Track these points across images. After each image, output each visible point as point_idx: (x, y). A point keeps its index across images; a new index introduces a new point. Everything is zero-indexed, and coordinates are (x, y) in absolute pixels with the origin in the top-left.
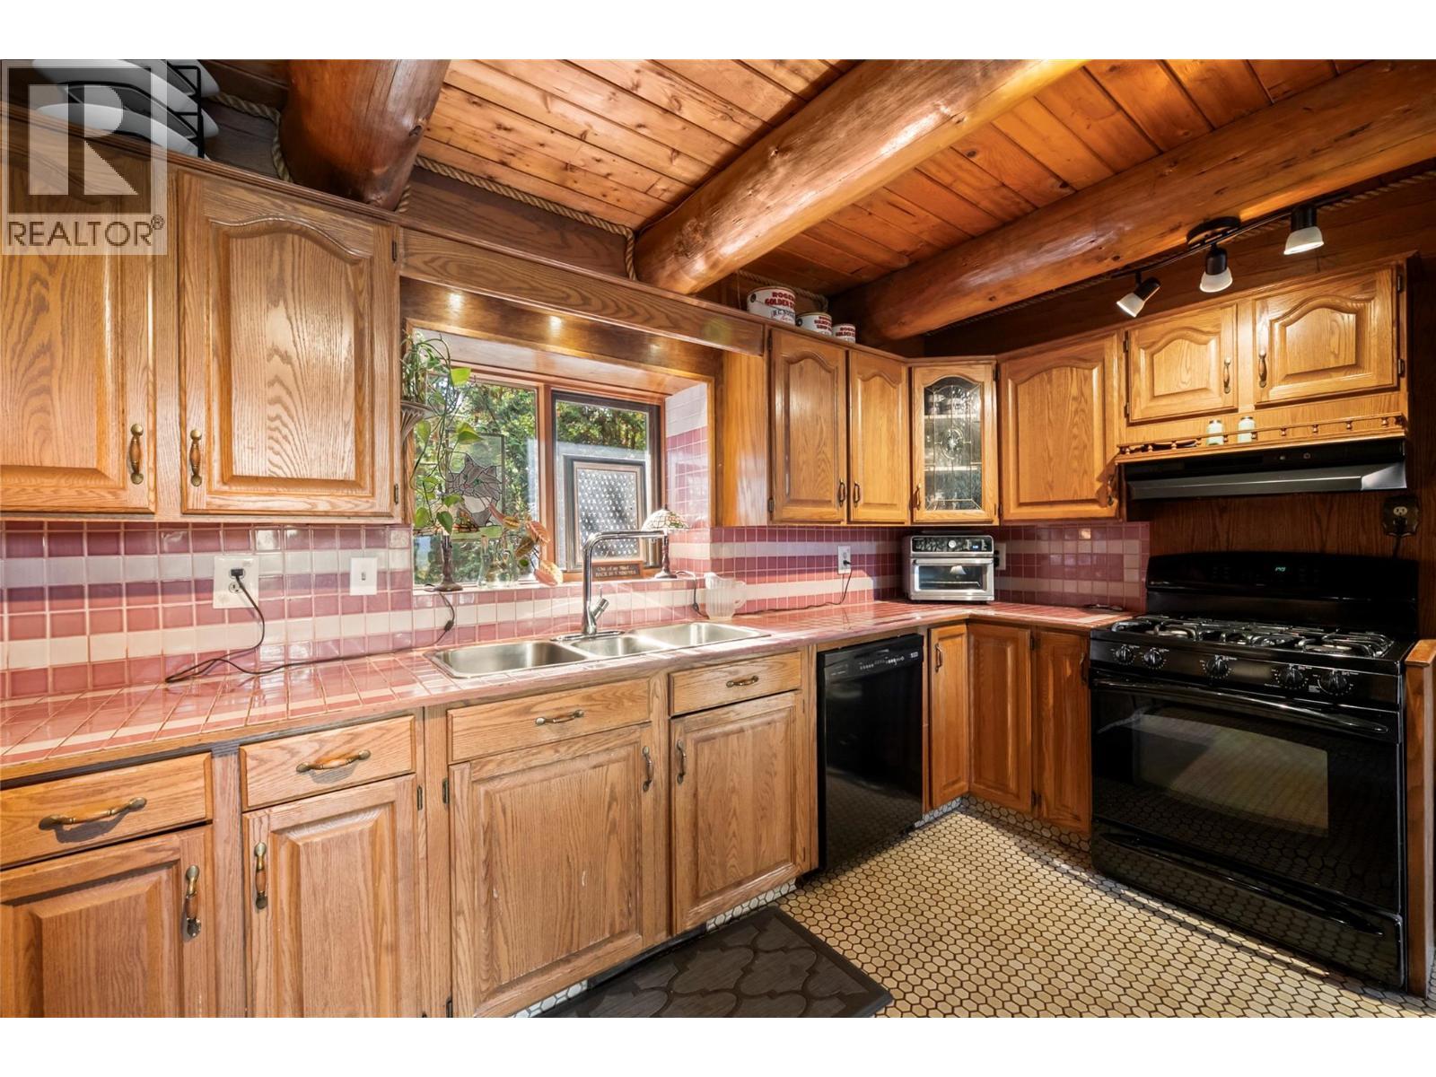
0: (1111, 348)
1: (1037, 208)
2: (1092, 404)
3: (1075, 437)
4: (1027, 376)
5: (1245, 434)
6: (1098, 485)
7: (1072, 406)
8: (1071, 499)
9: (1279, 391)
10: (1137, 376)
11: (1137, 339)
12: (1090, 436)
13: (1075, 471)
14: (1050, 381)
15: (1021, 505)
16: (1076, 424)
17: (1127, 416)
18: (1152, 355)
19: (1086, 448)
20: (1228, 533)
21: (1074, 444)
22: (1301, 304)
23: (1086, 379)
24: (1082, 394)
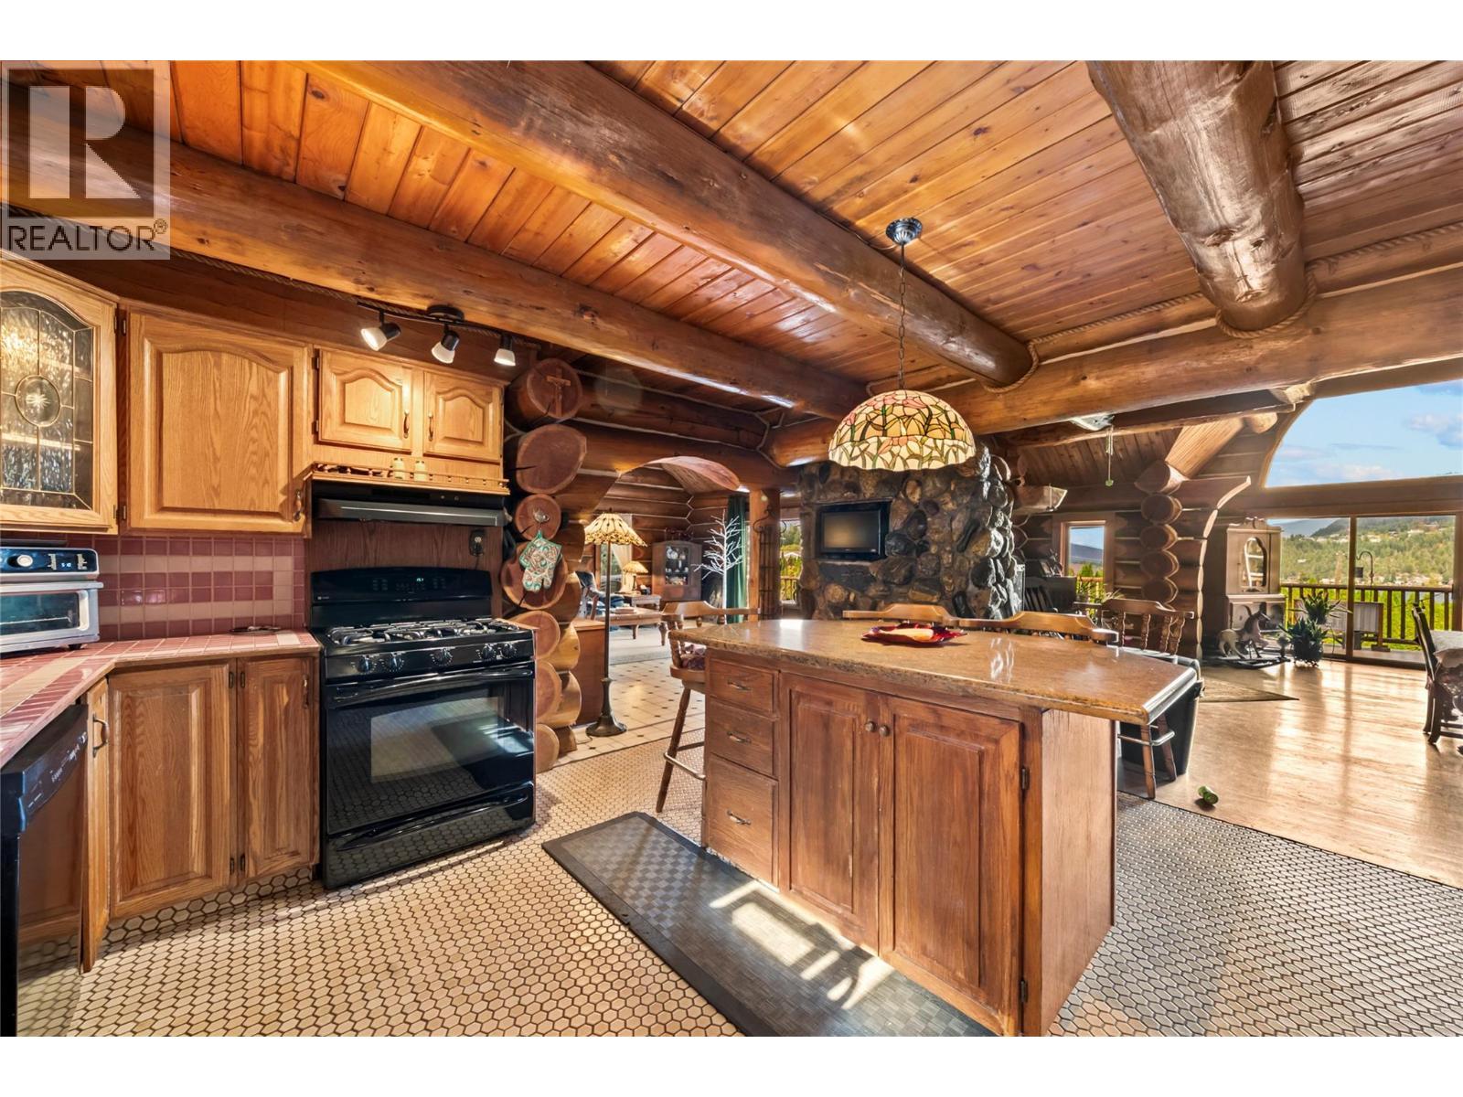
0: (301, 359)
1: (295, 182)
2: (277, 409)
3: (255, 441)
4: (179, 346)
5: (421, 475)
6: (282, 498)
7: (251, 405)
8: (246, 509)
9: (441, 447)
10: (328, 396)
11: (330, 363)
12: (274, 444)
13: (253, 479)
14: (218, 365)
15: (163, 509)
16: (255, 426)
17: (315, 432)
18: (344, 384)
19: (267, 456)
20: (376, 551)
21: (252, 448)
22: (454, 389)
23: (269, 381)
24: (264, 395)
